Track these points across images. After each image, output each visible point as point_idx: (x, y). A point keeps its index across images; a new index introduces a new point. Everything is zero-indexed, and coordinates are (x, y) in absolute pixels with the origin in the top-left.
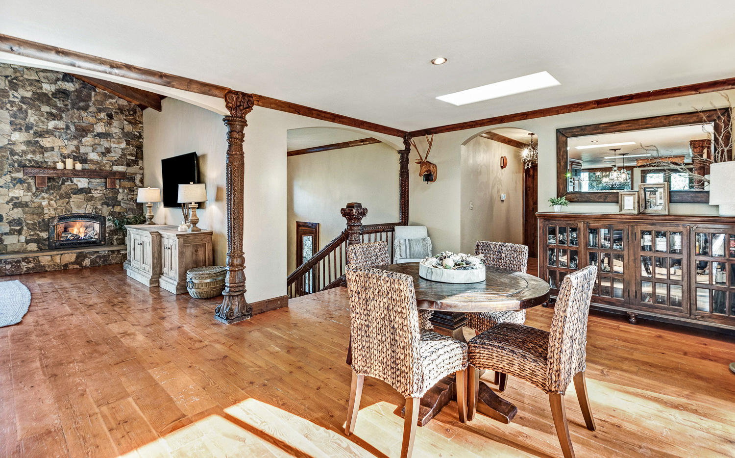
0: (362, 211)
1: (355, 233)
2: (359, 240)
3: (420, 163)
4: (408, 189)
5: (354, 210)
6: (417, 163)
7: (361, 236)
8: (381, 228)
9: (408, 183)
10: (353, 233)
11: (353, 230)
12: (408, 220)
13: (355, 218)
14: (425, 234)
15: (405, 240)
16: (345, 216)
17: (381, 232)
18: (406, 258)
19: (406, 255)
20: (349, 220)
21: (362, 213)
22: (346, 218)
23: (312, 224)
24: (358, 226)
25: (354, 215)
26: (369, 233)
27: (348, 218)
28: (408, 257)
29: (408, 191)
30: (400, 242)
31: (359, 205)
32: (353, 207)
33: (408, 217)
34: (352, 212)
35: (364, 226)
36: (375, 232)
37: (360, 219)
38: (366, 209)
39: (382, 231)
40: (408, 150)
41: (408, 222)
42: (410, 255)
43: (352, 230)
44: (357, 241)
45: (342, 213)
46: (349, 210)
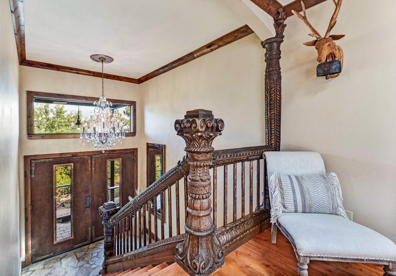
0: (213, 123)
1: (201, 167)
2: (209, 179)
3: (314, 43)
4: (280, 95)
5: (199, 121)
6: (309, 44)
7: (211, 171)
8: (244, 155)
9: (280, 87)
10: (197, 166)
11: (197, 160)
12: (279, 142)
13: (201, 137)
14: (320, 167)
15: (290, 177)
16: (182, 135)
17: (243, 161)
18: (296, 211)
19: (296, 206)
20: (190, 141)
21: (215, 129)
22: (185, 137)
23: (159, 145)
24: (207, 153)
25: (198, 131)
26: (225, 164)
27: (187, 137)
28: (300, 209)
29: (280, 98)
30: (280, 181)
31: (209, 114)
32: (197, 117)
33: (279, 137)
34: (194, 125)
35: (218, 153)
36: (234, 162)
37: (210, 139)
38: (222, 121)
39: (246, 160)
40: (280, 38)
41: (279, 145)
42: (304, 206)
43: (194, 160)
44: (205, 181)
45: (176, 128)
46: (188, 121)
